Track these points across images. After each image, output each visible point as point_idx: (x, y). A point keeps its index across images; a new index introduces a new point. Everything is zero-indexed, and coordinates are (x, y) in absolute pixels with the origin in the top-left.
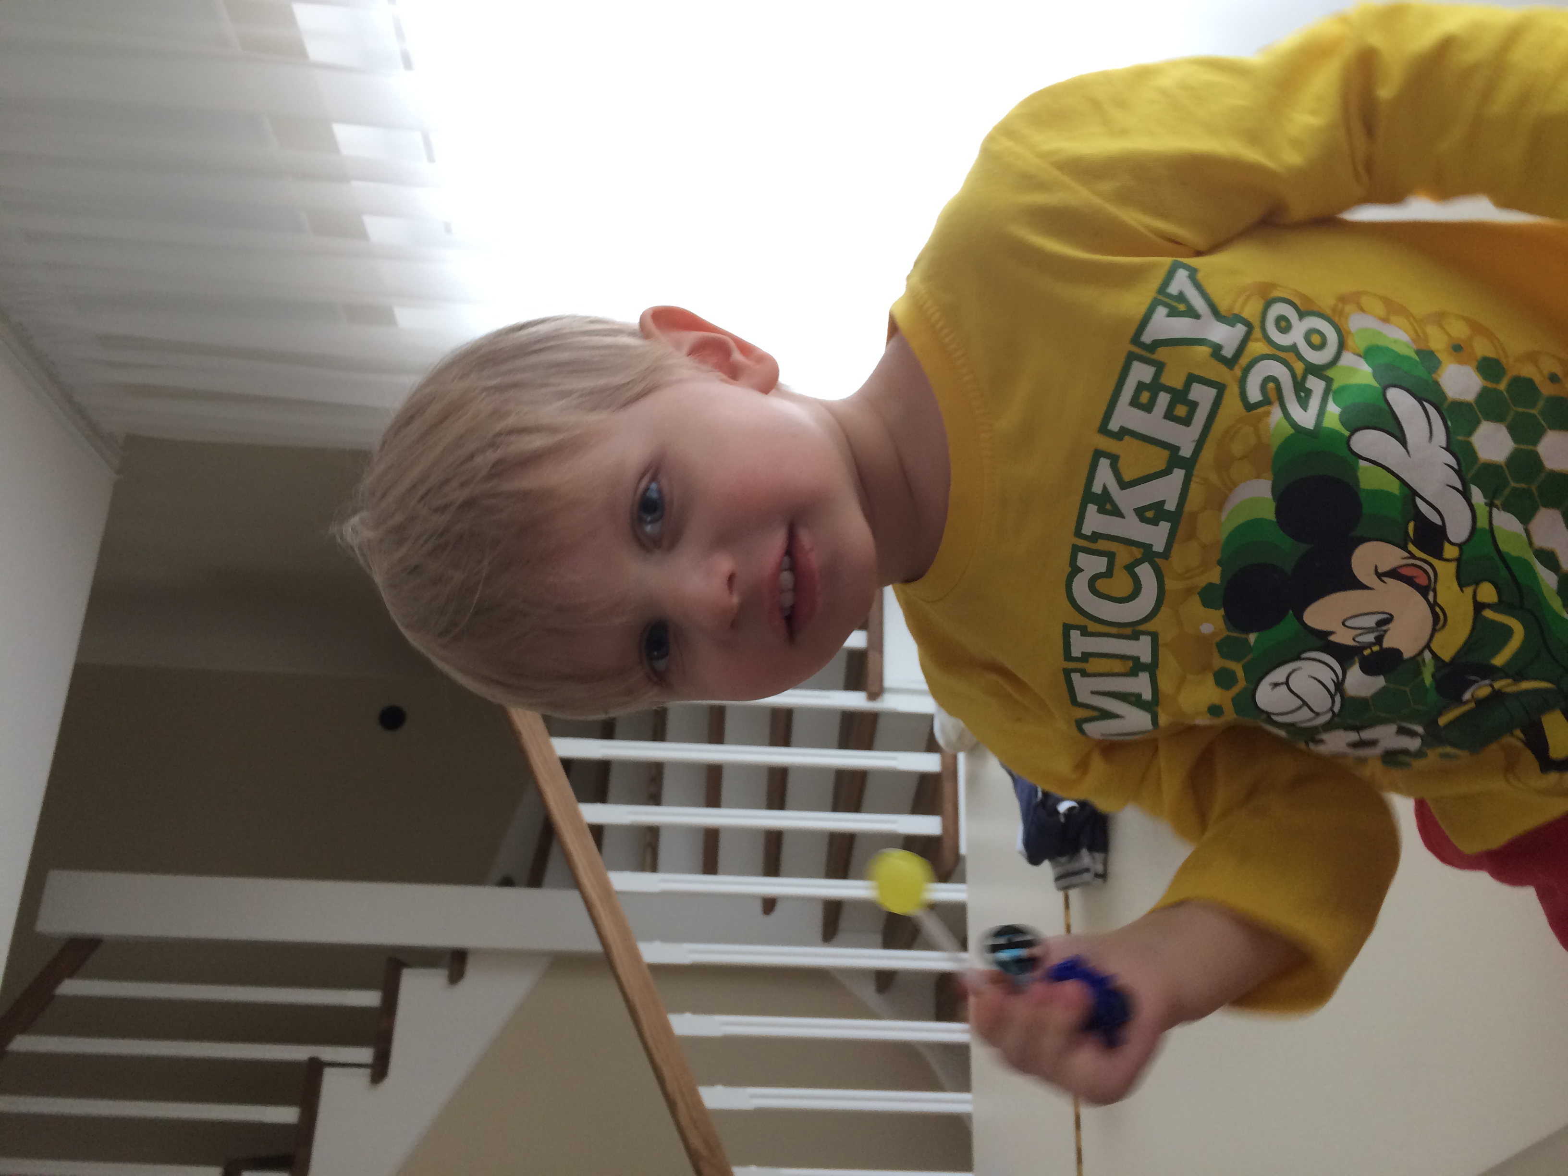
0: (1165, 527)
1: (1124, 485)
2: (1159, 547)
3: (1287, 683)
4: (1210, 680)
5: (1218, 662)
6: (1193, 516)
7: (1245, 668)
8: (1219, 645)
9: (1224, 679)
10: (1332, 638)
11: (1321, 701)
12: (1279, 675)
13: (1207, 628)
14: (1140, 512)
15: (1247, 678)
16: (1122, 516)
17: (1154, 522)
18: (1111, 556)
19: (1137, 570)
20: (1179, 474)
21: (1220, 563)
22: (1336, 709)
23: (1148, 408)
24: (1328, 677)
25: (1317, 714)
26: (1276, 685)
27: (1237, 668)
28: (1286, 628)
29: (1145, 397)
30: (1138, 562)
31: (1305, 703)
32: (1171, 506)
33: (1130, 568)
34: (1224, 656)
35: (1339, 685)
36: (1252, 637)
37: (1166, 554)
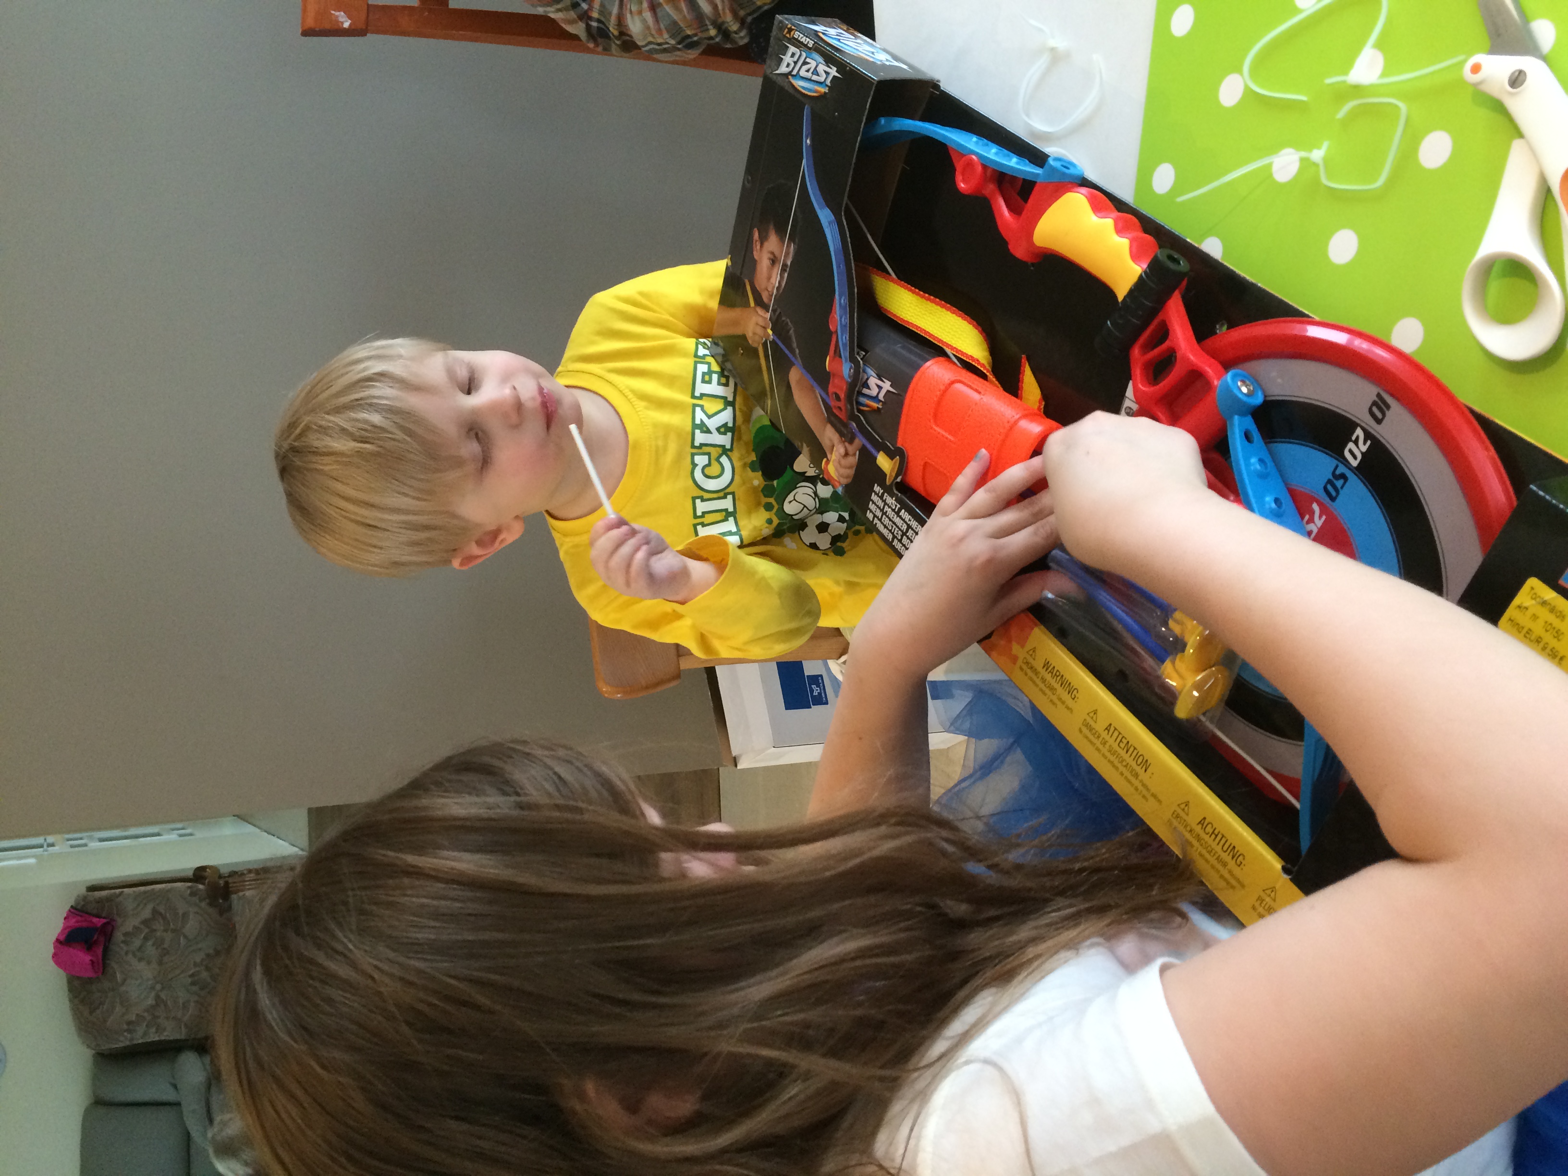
0: (729, 434)
1: (709, 417)
2: (728, 447)
3: (794, 499)
4: (763, 509)
5: (766, 500)
6: (739, 427)
7: (775, 500)
8: (763, 490)
9: (768, 507)
10: (807, 474)
11: (811, 503)
12: (790, 497)
13: (756, 483)
14: (718, 429)
15: (778, 503)
16: (711, 433)
17: (724, 433)
18: (709, 454)
19: (721, 460)
20: (730, 409)
21: (753, 450)
22: (818, 506)
23: (710, 382)
24: (810, 492)
25: (811, 511)
26: (790, 502)
27: (772, 500)
28: (787, 476)
29: (707, 378)
30: (720, 456)
31: (805, 506)
32: (730, 425)
33: (718, 460)
34: (765, 496)
35: (815, 493)
36: (775, 483)
37: (731, 450)
